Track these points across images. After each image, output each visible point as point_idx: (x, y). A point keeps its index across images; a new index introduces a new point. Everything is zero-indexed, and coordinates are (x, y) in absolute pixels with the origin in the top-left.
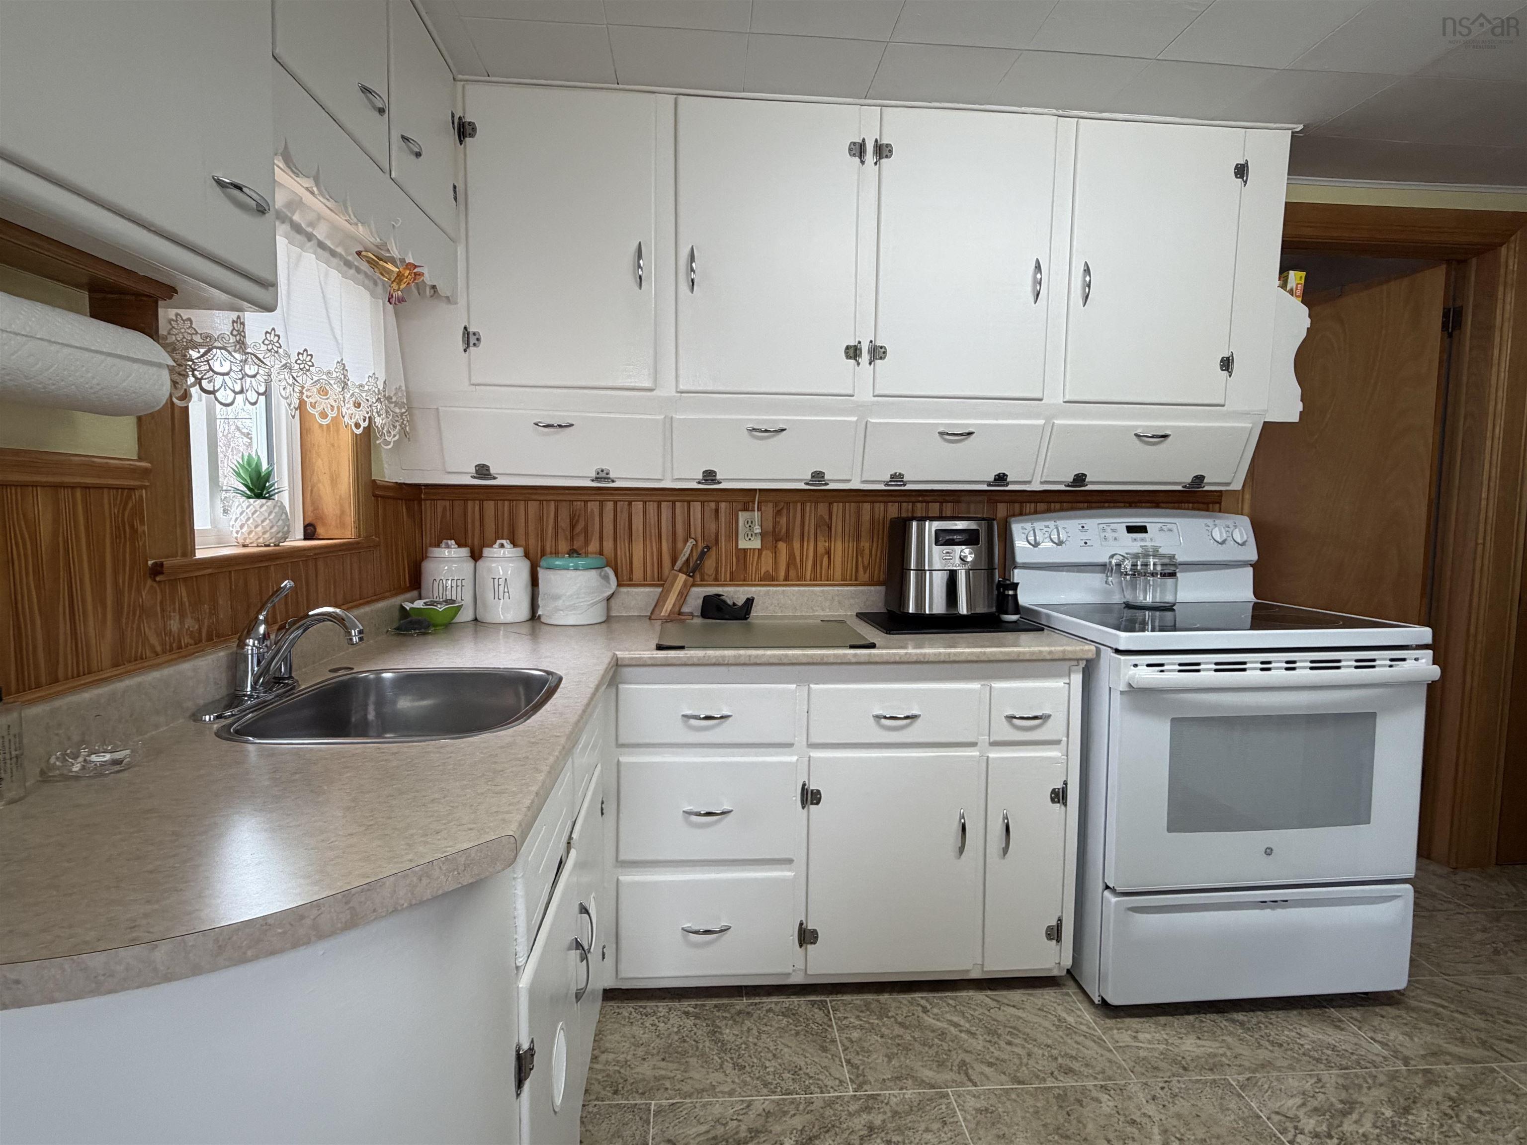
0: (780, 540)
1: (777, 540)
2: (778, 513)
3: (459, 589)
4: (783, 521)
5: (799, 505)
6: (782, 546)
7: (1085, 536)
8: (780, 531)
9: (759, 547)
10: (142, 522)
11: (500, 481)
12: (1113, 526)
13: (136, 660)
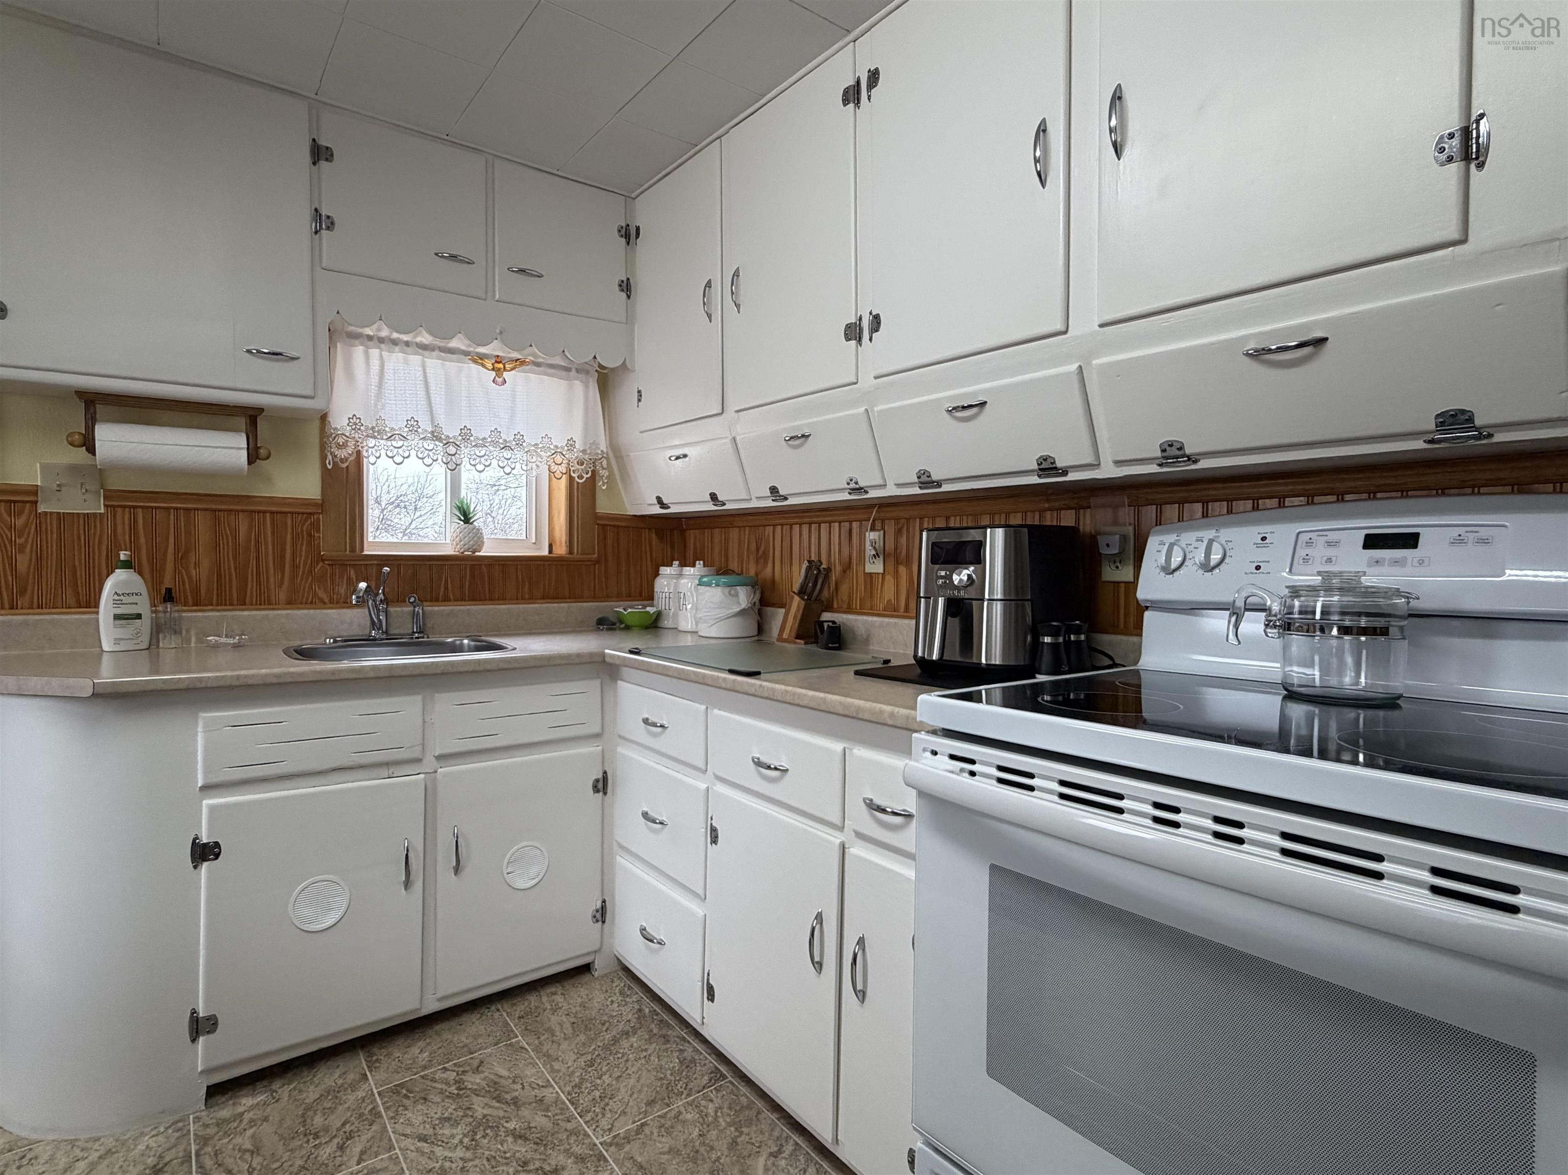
0: (901, 564)
1: (898, 562)
2: (899, 532)
3: (667, 599)
4: (903, 540)
5: (918, 520)
6: (903, 570)
7: (1260, 555)
8: (900, 553)
9: (881, 571)
10: (319, 531)
11: (674, 509)
12: (1332, 536)
13: (306, 603)
